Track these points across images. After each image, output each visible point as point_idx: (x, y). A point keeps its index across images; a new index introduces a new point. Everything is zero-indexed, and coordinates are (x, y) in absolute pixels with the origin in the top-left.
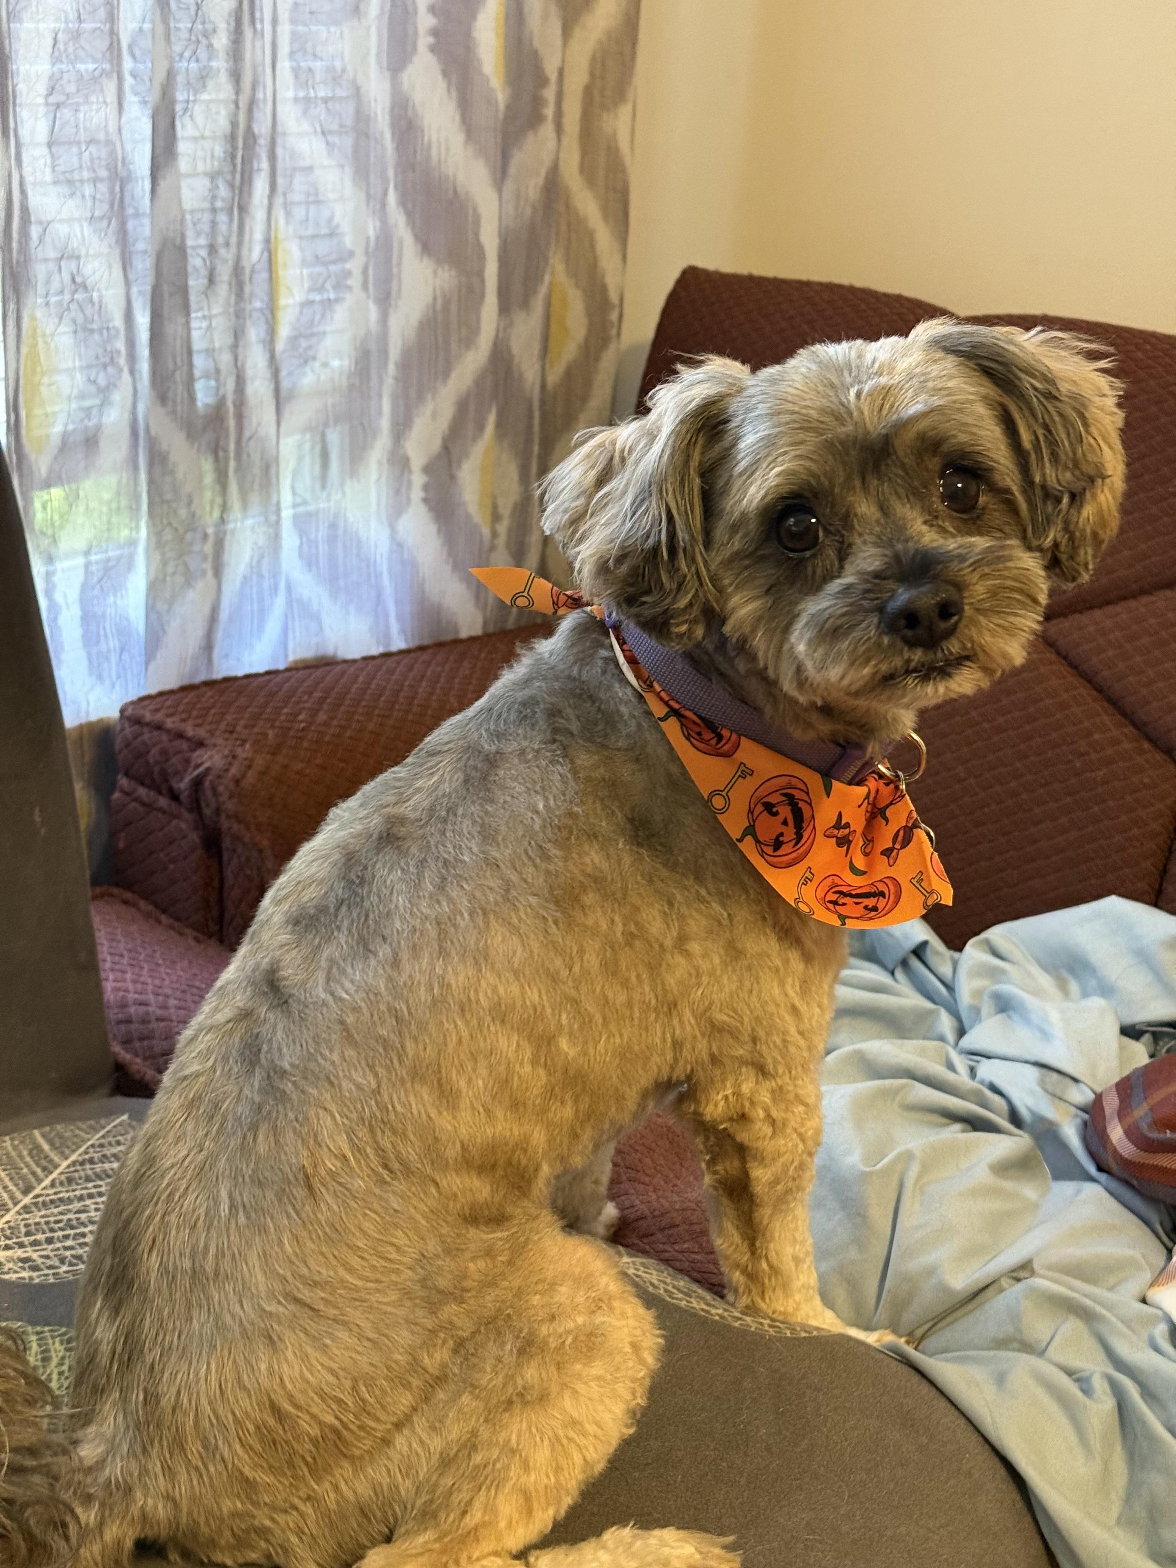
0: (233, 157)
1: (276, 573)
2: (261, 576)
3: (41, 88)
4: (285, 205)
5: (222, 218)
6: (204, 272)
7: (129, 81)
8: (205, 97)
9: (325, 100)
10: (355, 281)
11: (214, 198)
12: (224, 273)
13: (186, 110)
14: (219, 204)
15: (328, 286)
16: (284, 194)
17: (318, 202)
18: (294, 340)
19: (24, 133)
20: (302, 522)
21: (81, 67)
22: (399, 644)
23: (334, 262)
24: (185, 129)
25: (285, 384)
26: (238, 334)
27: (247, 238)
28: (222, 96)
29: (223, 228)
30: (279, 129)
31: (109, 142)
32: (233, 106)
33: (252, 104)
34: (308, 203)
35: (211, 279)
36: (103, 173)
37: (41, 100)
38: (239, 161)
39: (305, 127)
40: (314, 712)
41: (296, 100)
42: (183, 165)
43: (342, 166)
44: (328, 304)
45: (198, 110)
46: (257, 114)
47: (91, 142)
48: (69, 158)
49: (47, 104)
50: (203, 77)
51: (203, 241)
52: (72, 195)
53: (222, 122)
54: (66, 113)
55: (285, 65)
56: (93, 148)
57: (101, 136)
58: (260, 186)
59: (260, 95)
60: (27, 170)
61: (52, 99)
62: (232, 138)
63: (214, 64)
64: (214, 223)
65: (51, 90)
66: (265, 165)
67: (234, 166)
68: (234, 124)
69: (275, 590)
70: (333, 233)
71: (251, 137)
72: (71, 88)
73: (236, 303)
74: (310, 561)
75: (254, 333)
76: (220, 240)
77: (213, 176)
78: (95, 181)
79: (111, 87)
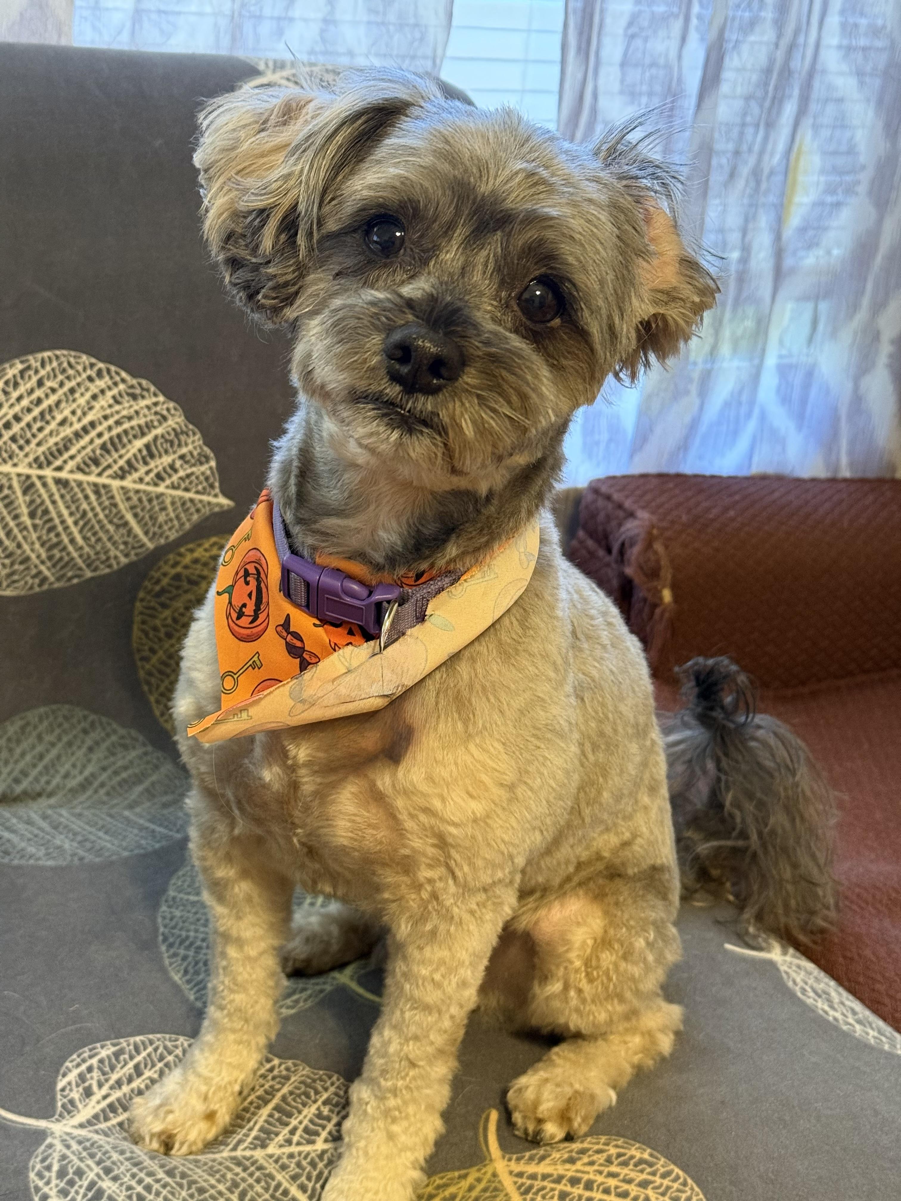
0: (766, 84)
1: (752, 402)
2: (740, 403)
3: (623, 22)
4: (813, 126)
5: (750, 131)
6: (727, 170)
7: (694, 21)
8: (752, 38)
9: (865, 49)
10: (862, 189)
11: (745, 114)
12: (745, 171)
13: (734, 47)
14: (749, 119)
15: (840, 191)
16: (815, 118)
17: (843, 127)
18: (802, 230)
19: (605, 54)
20: (783, 370)
21: (655, 9)
22: (846, 473)
23: (848, 173)
24: (732, 62)
25: (788, 262)
26: (748, 219)
27: (769, 147)
28: (765, 38)
29: (749, 137)
30: (819, 67)
31: (668, 66)
32: (772, 47)
33: (792, 47)
34: (834, 127)
35: (732, 175)
36: (658, 88)
37: (621, 31)
38: (771, 88)
39: (845, 67)
40: (726, 509)
41: (839, 47)
42: (725, 88)
43: (868, 100)
44: (838, 205)
45: (745, 48)
46: (797, 55)
47: (653, 65)
48: (634, 75)
49: (625, 35)
50: (752, 24)
51: (731, 146)
52: (632, 103)
53: (762, 59)
54: (638, 43)
55: (834, 20)
56: (654, 71)
57: (662, 61)
58: (790, 109)
59: (801, 40)
60: (601, 81)
61: (630, 32)
62: (768, 71)
63: (763, 14)
64: (742, 134)
65: (630, 24)
66: (796, 92)
67: (767, 93)
68: (772, 61)
69: (749, 415)
70: (851, 151)
71: (786, 72)
72: (646, 24)
73: (751, 196)
74: (785, 399)
75: (764, 221)
76: (745, 147)
77: (748, 98)
78: (650, 94)
79: (677, 26)
